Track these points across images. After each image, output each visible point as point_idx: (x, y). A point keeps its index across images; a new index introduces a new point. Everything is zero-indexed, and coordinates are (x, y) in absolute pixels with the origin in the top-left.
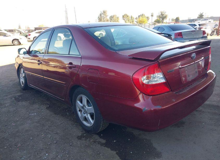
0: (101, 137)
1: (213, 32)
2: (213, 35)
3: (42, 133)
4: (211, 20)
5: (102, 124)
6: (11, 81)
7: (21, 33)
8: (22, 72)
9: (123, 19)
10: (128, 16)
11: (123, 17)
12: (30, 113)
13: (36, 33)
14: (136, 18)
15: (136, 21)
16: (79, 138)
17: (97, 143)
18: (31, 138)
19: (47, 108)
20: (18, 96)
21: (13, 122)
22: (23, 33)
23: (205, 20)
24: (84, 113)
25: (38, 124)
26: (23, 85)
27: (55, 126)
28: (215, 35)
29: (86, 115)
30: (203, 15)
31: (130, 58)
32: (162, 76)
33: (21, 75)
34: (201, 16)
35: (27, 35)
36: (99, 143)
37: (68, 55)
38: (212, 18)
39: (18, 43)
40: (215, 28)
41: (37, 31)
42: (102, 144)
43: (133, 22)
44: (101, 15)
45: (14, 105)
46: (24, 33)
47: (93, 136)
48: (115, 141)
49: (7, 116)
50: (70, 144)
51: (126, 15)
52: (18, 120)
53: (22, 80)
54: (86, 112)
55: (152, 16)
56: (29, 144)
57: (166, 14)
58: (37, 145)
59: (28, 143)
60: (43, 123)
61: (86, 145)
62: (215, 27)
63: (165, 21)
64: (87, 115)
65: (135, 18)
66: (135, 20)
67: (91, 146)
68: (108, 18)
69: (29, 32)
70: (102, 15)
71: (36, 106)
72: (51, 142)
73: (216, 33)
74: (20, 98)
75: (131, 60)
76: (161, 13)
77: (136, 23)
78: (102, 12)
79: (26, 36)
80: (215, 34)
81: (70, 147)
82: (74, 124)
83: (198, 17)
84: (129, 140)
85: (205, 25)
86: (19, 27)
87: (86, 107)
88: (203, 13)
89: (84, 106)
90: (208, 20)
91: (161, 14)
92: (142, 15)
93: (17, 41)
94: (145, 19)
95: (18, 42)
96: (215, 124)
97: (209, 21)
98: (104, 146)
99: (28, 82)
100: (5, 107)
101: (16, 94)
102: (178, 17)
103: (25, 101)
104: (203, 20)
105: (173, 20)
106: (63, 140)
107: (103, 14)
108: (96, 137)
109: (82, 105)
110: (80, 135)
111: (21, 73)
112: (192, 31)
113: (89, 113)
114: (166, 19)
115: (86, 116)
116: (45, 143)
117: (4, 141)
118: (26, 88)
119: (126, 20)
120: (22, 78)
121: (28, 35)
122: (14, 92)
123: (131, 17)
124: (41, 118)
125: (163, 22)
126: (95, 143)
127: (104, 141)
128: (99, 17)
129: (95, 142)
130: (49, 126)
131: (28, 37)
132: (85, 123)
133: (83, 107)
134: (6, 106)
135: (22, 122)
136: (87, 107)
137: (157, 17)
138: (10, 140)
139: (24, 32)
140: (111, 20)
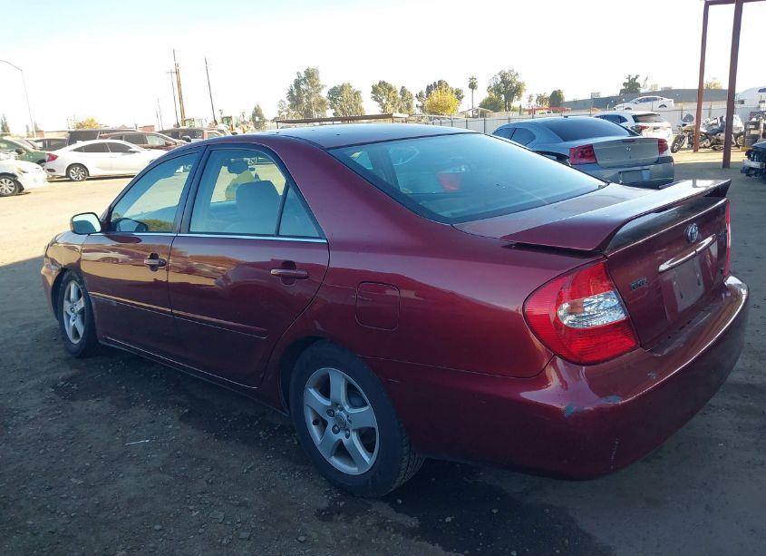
0: (398, 509)
1: (679, 140)
2: (679, 149)
3: (191, 507)
4: (666, 101)
5: (404, 465)
6: (23, 327)
7: (20, 153)
8: (73, 295)
9: (376, 99)
10: (390, 89)
11: (375, 90)
12: (128, 440)
13: (75, 150)
14: (419, 96)
15: (420, 104)
16: (326, 515)
17: (392, 530)
18: (158, 527)
19: (181, 419)
20: (63, 379)
21: (75, 475)
22: (27, 150)
23: (648, 100)
24: (336, 428)
25: (167, 478)
26: (76, 342)
27: (230, 480)
28: (685, 149)
29: (341, 436)
30: (638, 85)
31: (509, 247)
32: (616, 302)
33: (67, 306)
34: (631, 89)
35: (42, 158)
36: (398, 528)
37: (273, 236)
38: (668, 93)
39: (13, 189)
40: (684, 128)
41: (80, 144)
42: (409, 533)
43: (409, 107)
44: (297, 84)
45: (59, 414)
46: (33, 151)
47: (370, 506)
48: (449, 519)
49: (43, 453)
50: (300, 539)
51: (383, 84)
52: (88, 464)
53: (74, 323)
54: (342, 426)
55: (473, 86)
56: (156, 548)
57: (519, 80)
58: (183, 549)
59: (151, 545)
60: (182, 471)
61: (355, 539)
62: (684, 125)
63: (515, 104)
64: (348, 436)
65: (414, 95)
66: (416, 102)
67: (373, 541)
68: (324, 94)
69: (49, 145)
70: (302, 87)
71: (141, 413)
72: (231, 537)
73: (689, 143)
74: (75, 387)
75: (514, 251)
76: (503, 77)
77: (418, 111)
78: (303, 75)
79: (41, 162)
80: (685, 146)
81: (304, 550)
82: (295, 470)
83: (622, 91)
84: (495, 511)
85: (654, 118)
86: (3, 128)
87: (342, 409)
88: (637, 77)
89: (336, 404)
90: (656, 99)
91: (503, 82)
92: (440, 85)
93: (8, 181)
94: (450, 98)
95: (12, 184)
96: (757, 444)
97: (660, 103)
98: (418, 539)
99: (98, 328)
100: (27, 421)
101: (56, 372)
102: (556, 89)
103: (95, 397)
104: (640, 101)
105: (541, 99)
106: (270, 528)
107: (306, 82)
108: (384, 510)
109: (329, 403)
110: (325, 505)
111: (69, 299)
112: (624, 141)
113: (354, 430)
114: (520, 96)
115: (345, 441)
116: (210, 540)
117: (58, 543)
118: (91, 349)
119: (384, 101)
120: (72, 315)
121: (47, 157)
122: (45, 368)
123: (403, 91)
124: (171, 455)
125: (510, 107)
126: (385, 528)
127: (413, 523)
128: (291, 93)
129: (382, 525)
130: (207, 481)
131: (49, 165)
132: (338, 463)
133: (330, 411)
134: (31, 417)
135: (106, 474)
136: (347, 407)
137: (490, 89)
138: (79, 537)
139: (30, 148)
140: (335, 100)
